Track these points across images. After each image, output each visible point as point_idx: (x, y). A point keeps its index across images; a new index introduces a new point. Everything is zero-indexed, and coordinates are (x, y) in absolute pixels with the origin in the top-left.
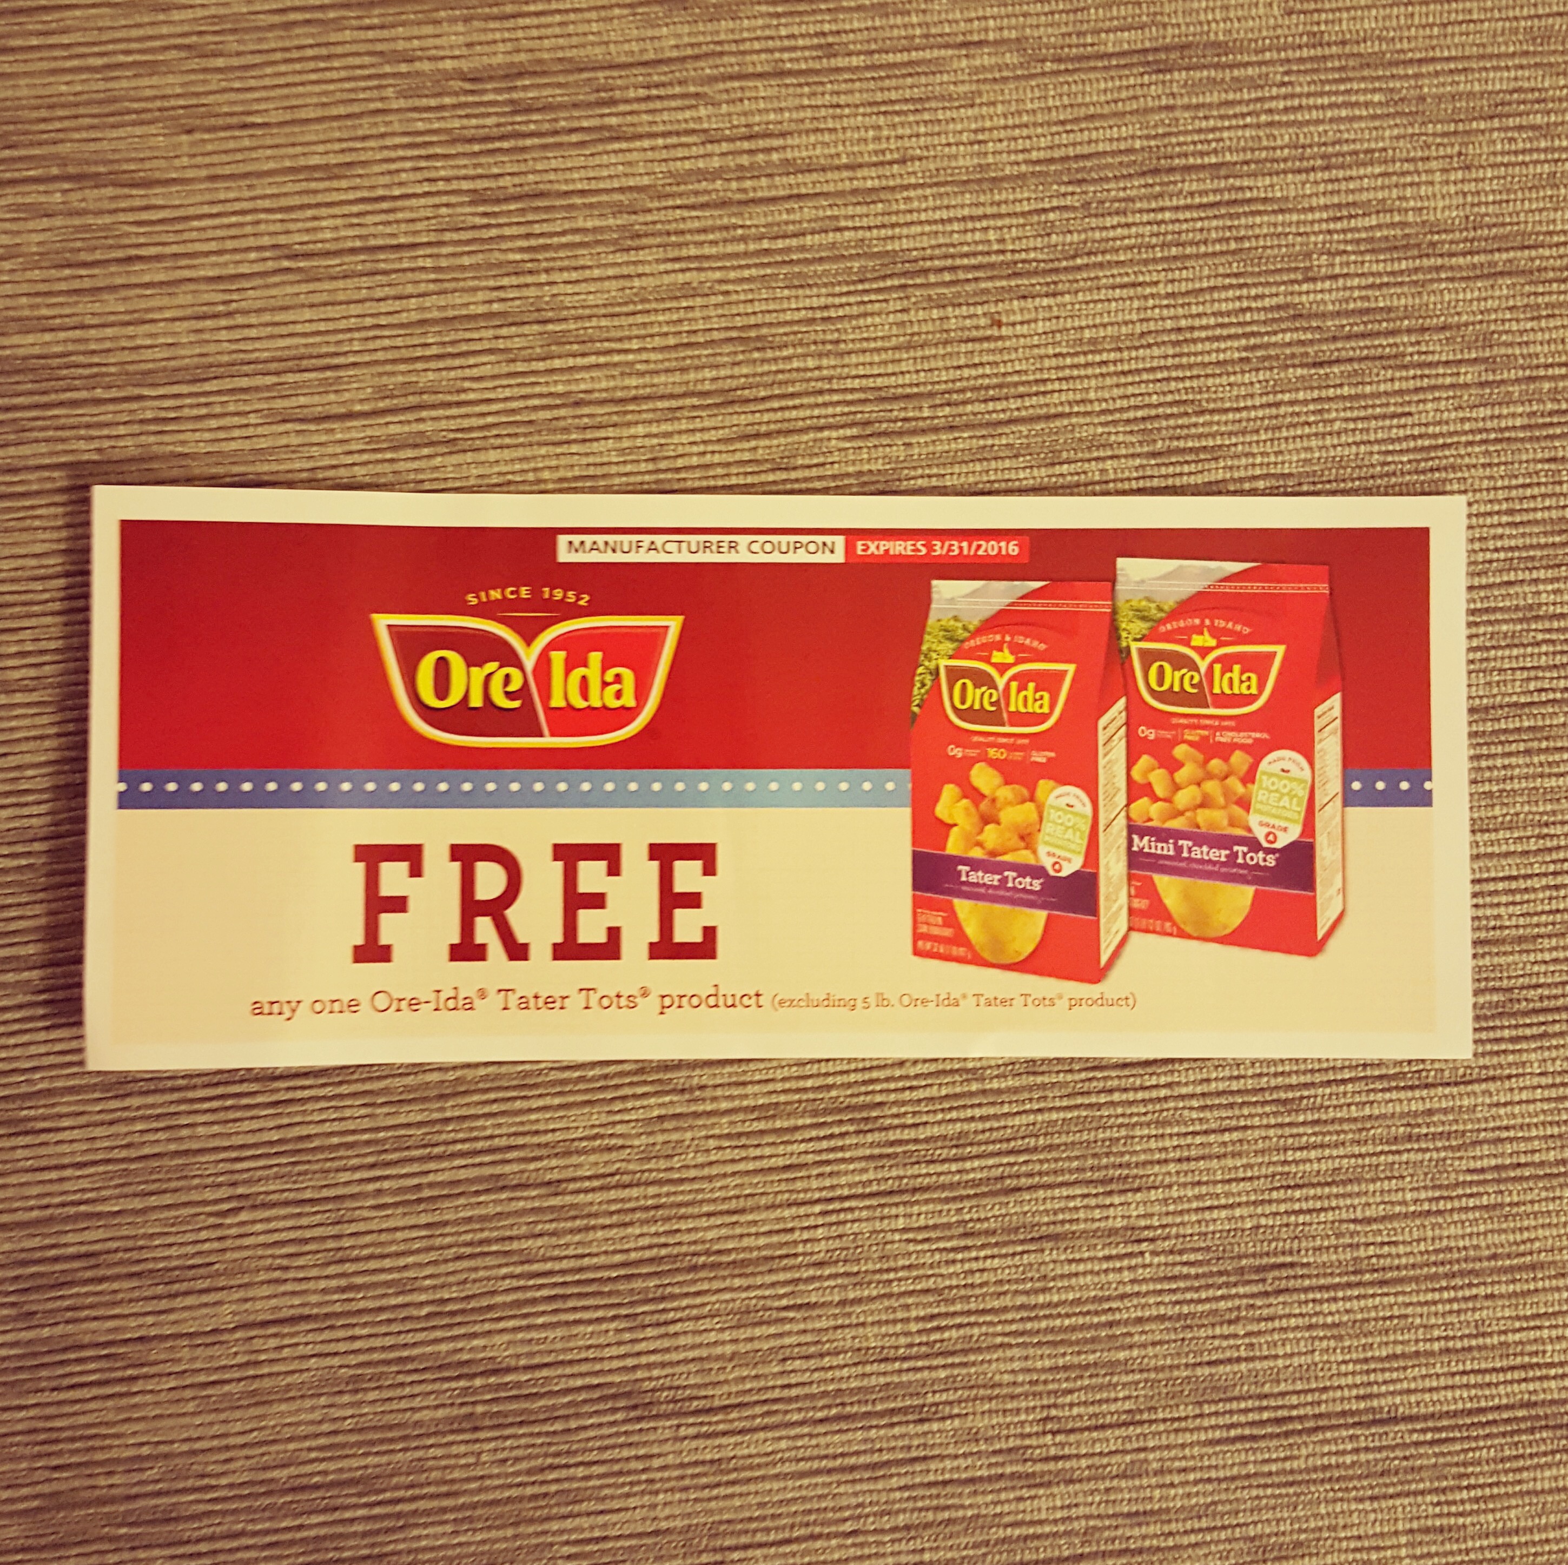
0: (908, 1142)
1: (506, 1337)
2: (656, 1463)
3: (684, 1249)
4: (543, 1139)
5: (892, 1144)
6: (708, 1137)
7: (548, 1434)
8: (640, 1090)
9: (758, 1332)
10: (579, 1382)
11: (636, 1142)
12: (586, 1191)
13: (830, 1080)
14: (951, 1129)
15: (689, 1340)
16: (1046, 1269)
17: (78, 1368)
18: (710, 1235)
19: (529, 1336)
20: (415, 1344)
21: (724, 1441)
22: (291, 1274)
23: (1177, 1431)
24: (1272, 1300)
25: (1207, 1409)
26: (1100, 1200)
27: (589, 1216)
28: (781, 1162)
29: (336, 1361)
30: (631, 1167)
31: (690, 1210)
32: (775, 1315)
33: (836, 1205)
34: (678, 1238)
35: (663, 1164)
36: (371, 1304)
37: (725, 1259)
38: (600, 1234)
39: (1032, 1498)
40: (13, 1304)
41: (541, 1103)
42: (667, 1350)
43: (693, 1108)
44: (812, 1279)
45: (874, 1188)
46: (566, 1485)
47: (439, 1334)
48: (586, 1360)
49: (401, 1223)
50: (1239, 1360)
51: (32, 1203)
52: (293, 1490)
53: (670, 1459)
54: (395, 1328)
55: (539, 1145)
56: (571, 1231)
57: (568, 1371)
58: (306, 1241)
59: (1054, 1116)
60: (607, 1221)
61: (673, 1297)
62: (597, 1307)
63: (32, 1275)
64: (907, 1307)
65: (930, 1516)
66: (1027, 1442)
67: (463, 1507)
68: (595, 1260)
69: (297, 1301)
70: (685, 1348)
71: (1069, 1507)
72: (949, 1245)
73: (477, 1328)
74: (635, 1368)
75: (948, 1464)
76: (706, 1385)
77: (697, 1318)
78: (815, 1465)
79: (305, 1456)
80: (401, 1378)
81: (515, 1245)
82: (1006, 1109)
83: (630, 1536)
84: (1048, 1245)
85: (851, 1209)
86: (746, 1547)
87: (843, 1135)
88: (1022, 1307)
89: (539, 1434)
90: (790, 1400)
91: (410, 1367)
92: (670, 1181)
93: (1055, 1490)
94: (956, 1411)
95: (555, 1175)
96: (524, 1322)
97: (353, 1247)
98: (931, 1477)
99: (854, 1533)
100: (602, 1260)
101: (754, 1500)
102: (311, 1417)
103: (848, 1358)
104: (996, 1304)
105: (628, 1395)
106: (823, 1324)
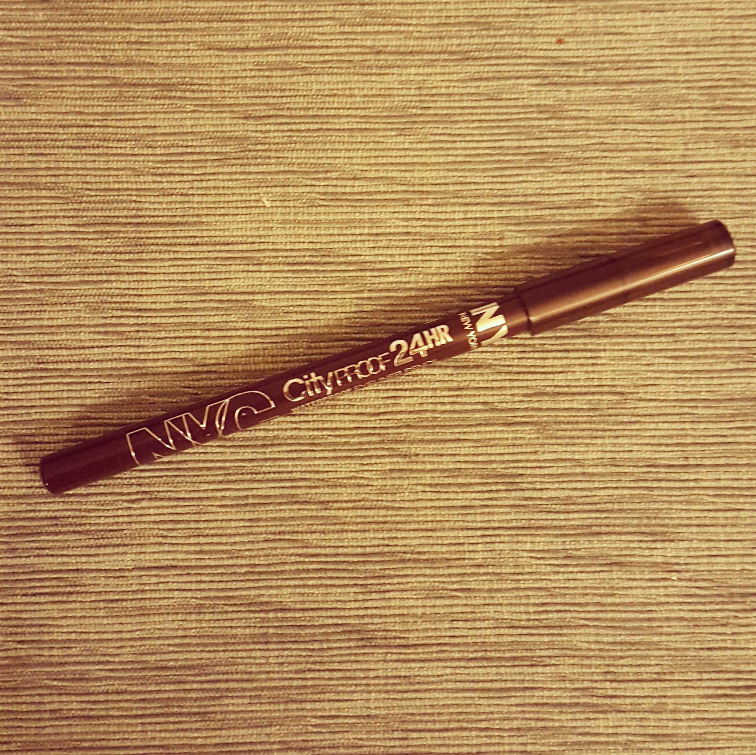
0: (535, 499)
1: (290, 590)
2: (372, 674)
3: (398, 549)
4: (321, 476)
5: (526, 499)
6: (417, 484)
7: (309, 650)
8: (380, 453)
9: (438, 602)
10: (330, 621)
11: (375, 483)
12: (344, 509)
13: (493, 458)
14: (562, 494)
15: (397, 603)
16: (613, 583)
17: (38, 584)
18: (415, 542)
19: (302, 591)
20: (236, 589)
21: (413, 665)
22: (169, 541)
23: (686, 687)
24: (749, 615)
25: (705, 676)
26: (650, 545)
27: (344, 523)
28: (459, 503)
29: (189, 594)
30: (372, 497)
31: (403, 526)
32: (450, 593)
33: (491, 532)
34: (395, 542)
35: (390, 498)
36: (212, 563)
37: (423, 557)
38: (350, 535)
39: (595, 719)
40: (6, 543)
41: (321, 455)
42: (384, 607)
43: (410, 467)
44: (473, 574)
45: (514, 524)
46: (318, 682)
47: (251, 584)
48: (335, 608)
49: (234, 517)
50: (726, 648)
51: (23, 484)
52: (158, 668)
53: (381, 673)
54: (225, 578)
55: (318, 479)
56: (333, 532)
57: (324, 614)
58: (179, 522)
59: (625, 492)
60: (355, 528)
61: (390, 577)
62: (344, 578)
63: (18, 527)
64: (528, 597)
65: (533, 724)
66: (595, 685)
67: (255, 689)
68: (345, 550)
69: (170, 557)
70: (394, 607)
71: (617, 727)
72: (556, 562)
73: (274, 583)
74: (363, 616)
75: (546, 693)
76: (405, 631)
77: (403, 591)
78: (467, 685)
79: (165, 649)
80: (226, 608)
81: (300, 537)
82: (596, 485)
83: (353, 717)
84: (615, 568)
85: (499, 535)
86: (420, 731)
87: (497, 491)
88: (598, 604)
89: (305, 650)
90: (454, 645)
91: (232, 602)
92: (393, 508)
93: (609, 716)
94: (553, 662)
95: (327, 498)
96: (301, 583)
97: (205, 528)
98: (535, 700)
99: (487, 729)
100: (349, 551)
101: (427, 703)
102: (171, 626)
103: (491, 624)
104: (581, 600)
105: (358, 632)
106: (478, 602)
